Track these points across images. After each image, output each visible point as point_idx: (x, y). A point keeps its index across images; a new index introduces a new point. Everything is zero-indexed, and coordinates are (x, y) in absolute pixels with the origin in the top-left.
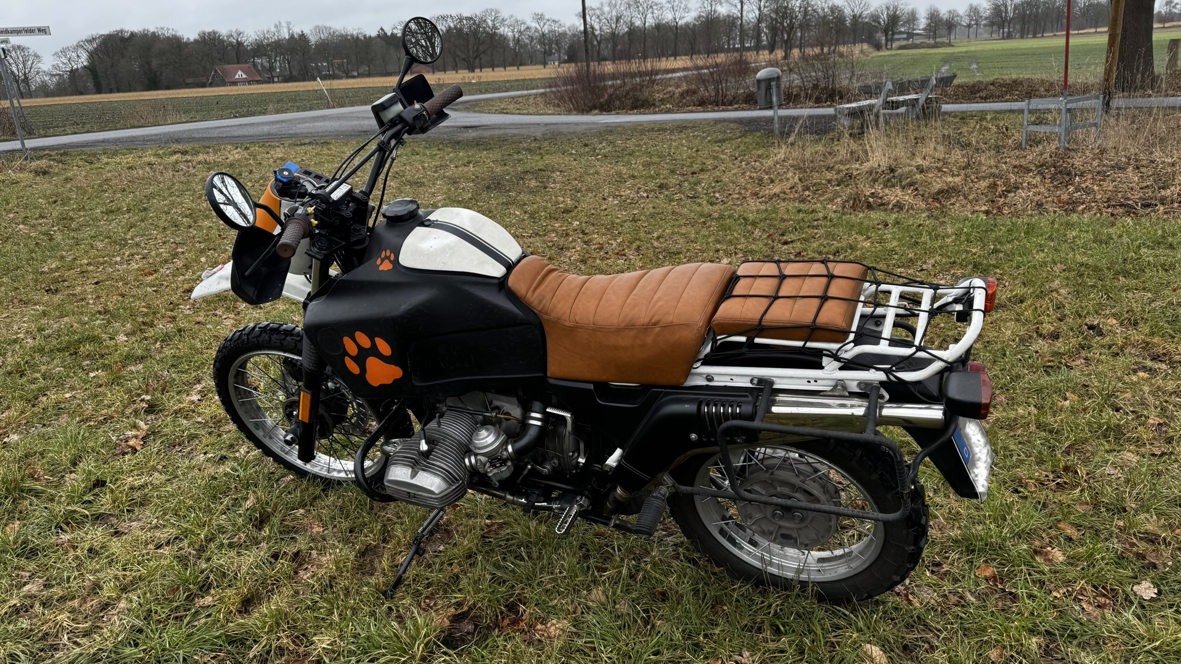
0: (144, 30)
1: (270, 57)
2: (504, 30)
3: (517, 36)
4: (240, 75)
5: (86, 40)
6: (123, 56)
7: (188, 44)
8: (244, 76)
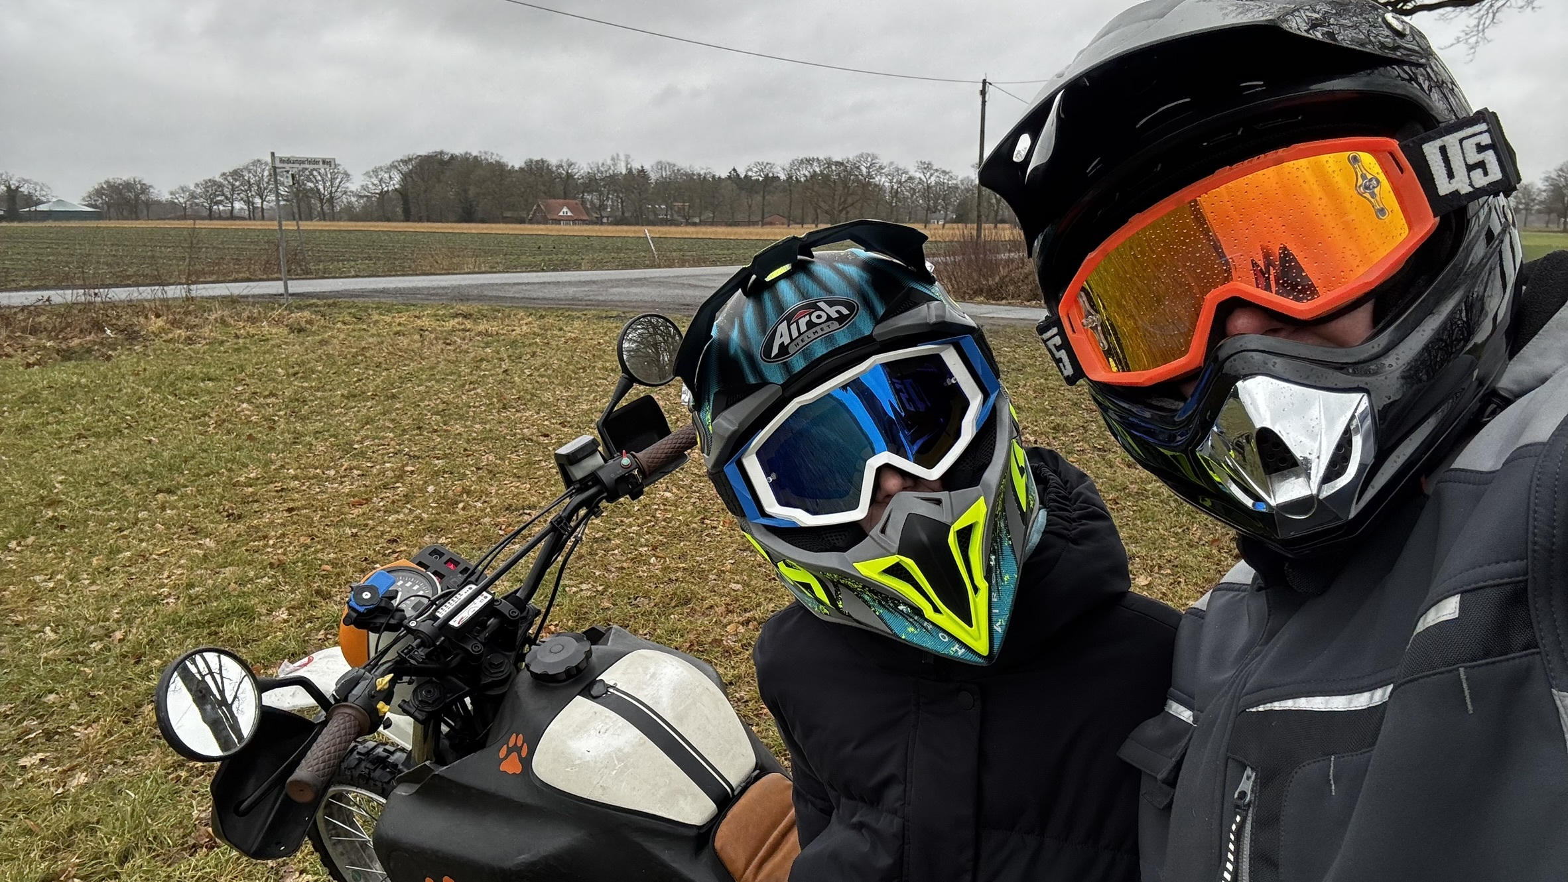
0: (466, 153)
1: (601, 193)
2: (882, 180)
3: (895, 187)
4: (565, 211)
5: (401, 161)
6: (439, 181)
7: (512, 171)
8: (569, 214)
